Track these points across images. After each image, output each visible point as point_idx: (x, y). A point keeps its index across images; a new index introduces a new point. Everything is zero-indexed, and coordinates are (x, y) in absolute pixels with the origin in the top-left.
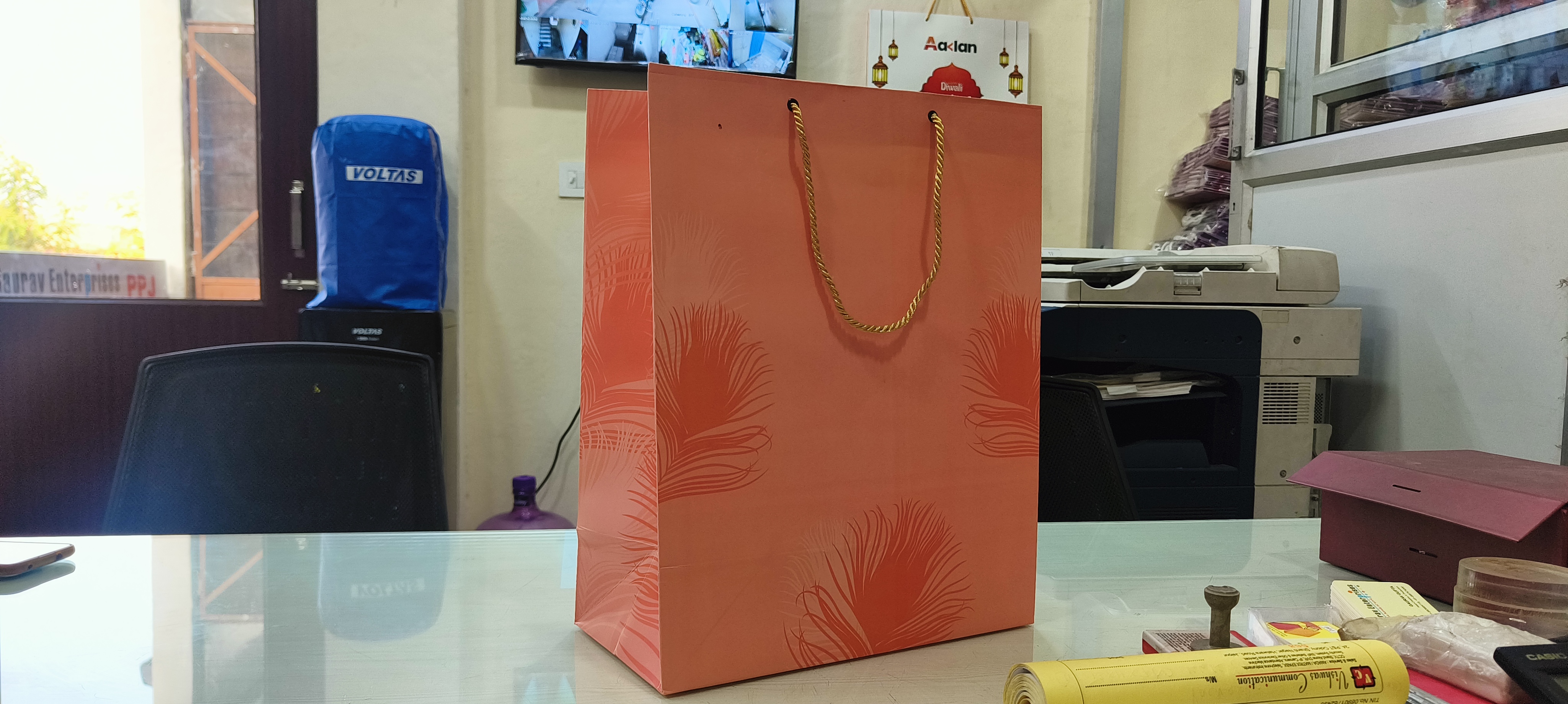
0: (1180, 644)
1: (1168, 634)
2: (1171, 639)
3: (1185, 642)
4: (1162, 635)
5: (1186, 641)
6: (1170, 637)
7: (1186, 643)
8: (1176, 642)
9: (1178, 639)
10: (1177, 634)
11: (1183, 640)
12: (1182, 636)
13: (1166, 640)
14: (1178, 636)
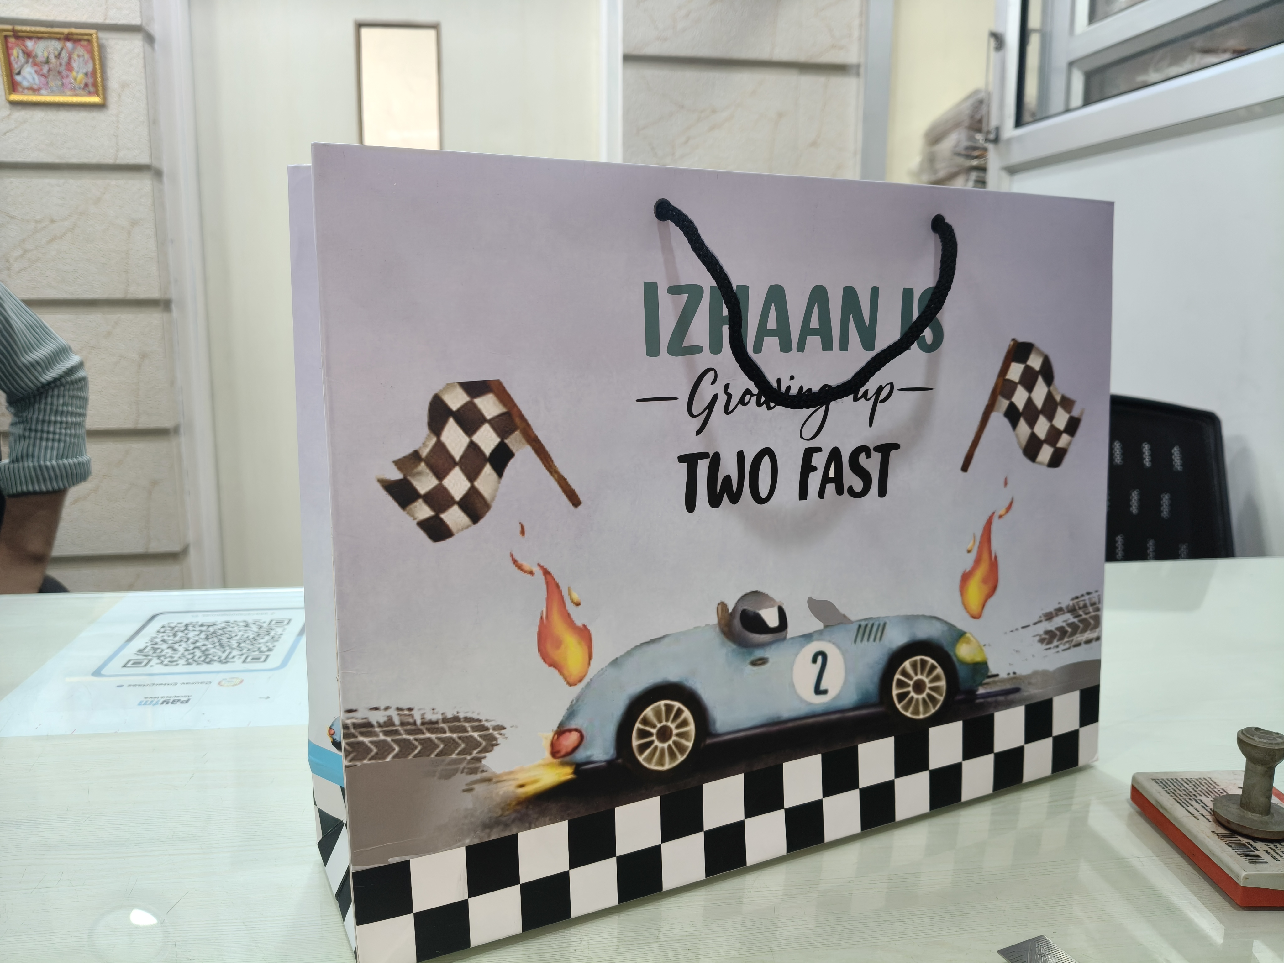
0: (1190, 799)
1: (1167, 779)
2: (1175, 790)
3: (1194, 795)
4: (1161, 782)
5: (1197, 795)
6: (1174, 788)
7: (1197, 797)
8: (1184, 797)
9: (1184, 790)
10: (1180, 780)
11: (1191, 792)
12: (1188, 784)
13: (1169, 793)
14: (1182, 784)
